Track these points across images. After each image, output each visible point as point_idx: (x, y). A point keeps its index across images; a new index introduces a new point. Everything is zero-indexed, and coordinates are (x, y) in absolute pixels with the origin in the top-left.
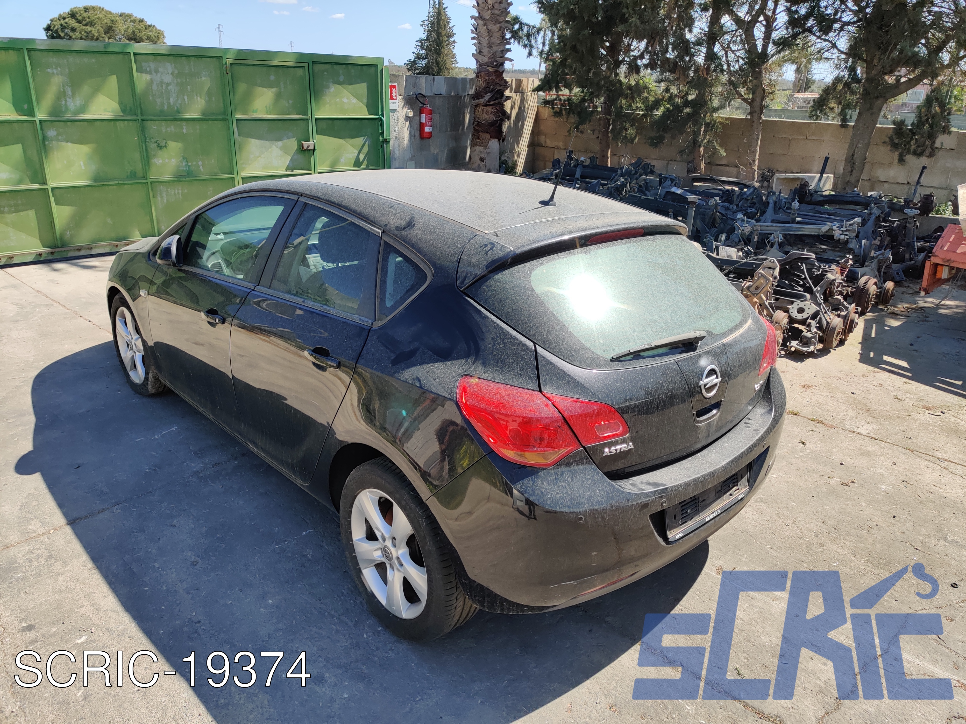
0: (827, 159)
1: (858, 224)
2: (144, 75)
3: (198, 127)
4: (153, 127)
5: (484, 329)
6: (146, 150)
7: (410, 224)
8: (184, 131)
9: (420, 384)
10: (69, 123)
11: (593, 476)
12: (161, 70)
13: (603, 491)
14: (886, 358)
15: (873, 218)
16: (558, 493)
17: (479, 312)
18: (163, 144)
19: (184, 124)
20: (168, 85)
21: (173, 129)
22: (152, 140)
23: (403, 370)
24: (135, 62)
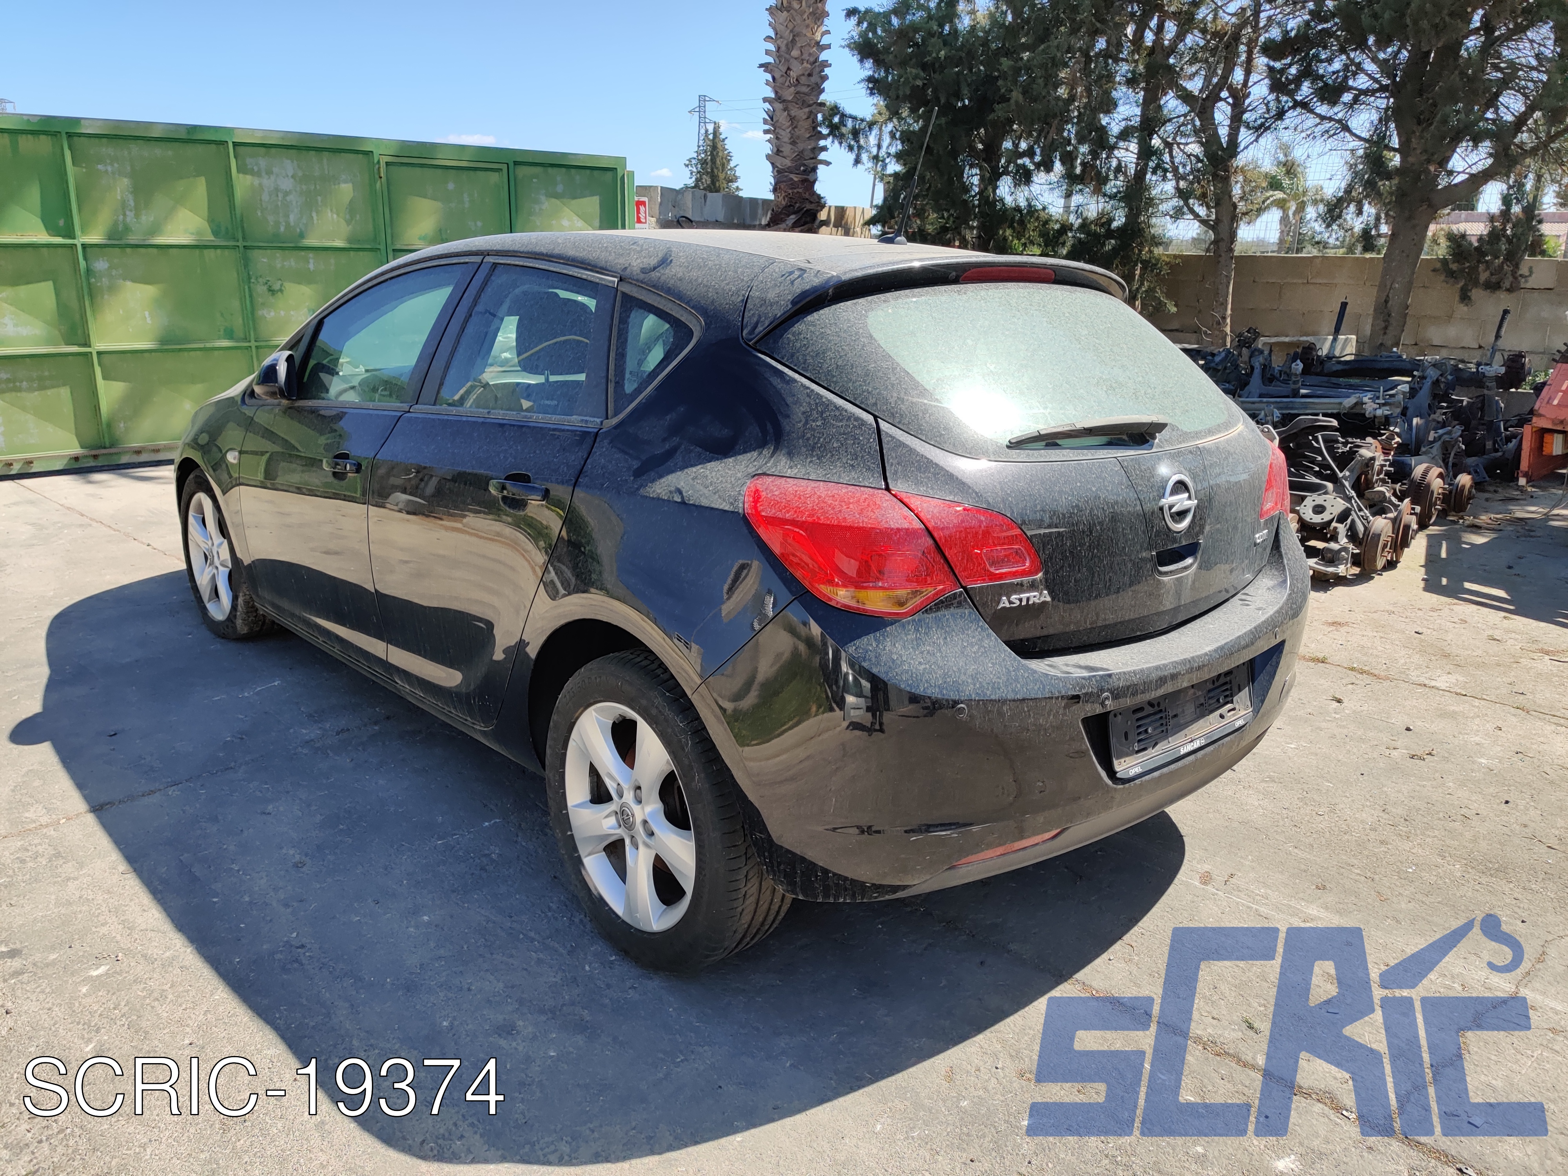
0: (1344, 305)
1: (1404, 393)
2: (249, 177)
3: (332, 261)
4: (262, 260)
5: (789, 400)
6: (251, 296)
7: (665, 261)
8: (311, 266)
9: (682, 497)
10: (128, 250)
11: (981, 640)
12: (275, 170)
13: (1000, 665)
14: (1467, 585)
15: (1428, 384)
16: (920, 663)
17: (781, 374)
18: (276, 287)
19: (311, 255)
20: (287, 193)
21: (293, 263)
22: (260, 280)
23: (653, 481)
24: (235, 157)
